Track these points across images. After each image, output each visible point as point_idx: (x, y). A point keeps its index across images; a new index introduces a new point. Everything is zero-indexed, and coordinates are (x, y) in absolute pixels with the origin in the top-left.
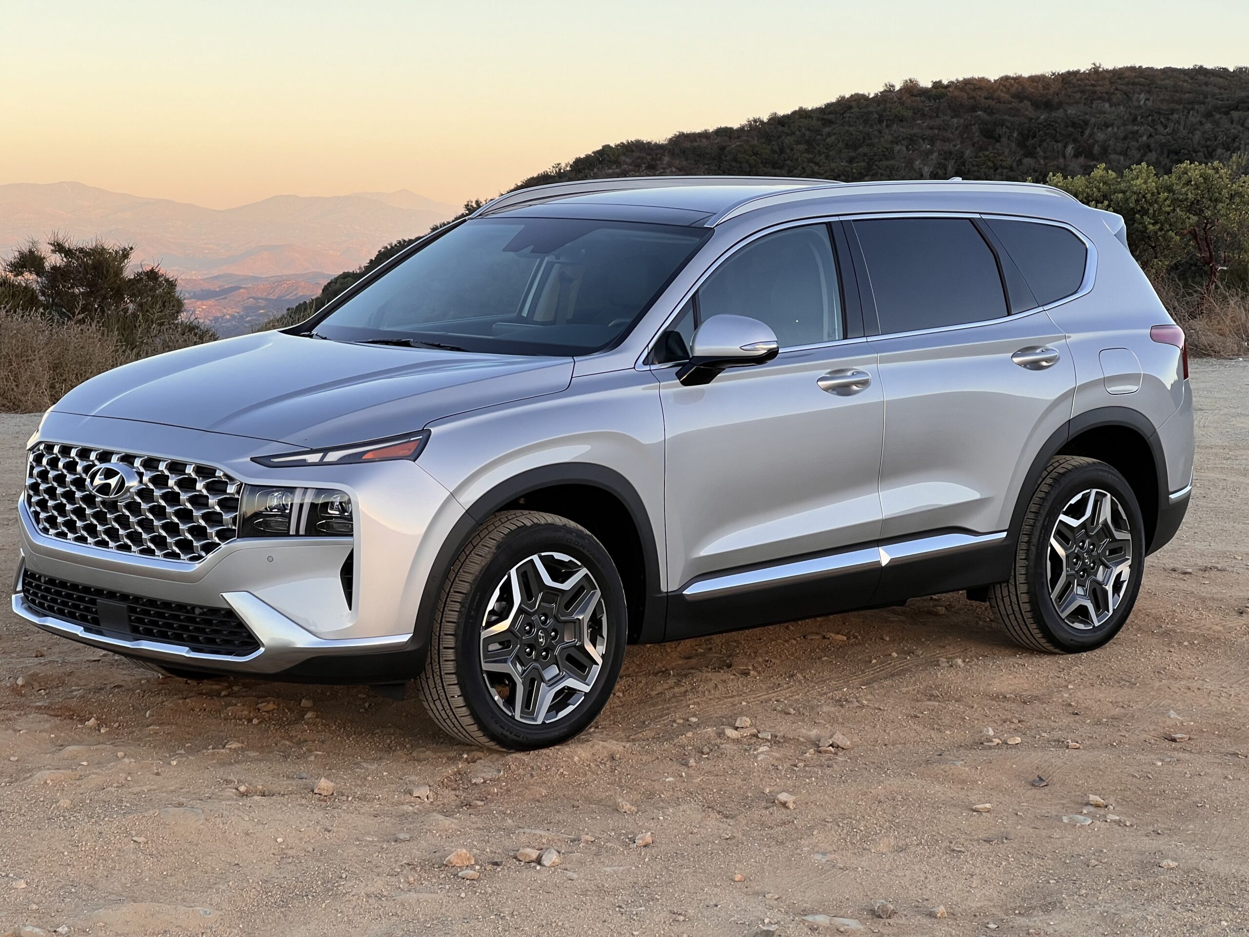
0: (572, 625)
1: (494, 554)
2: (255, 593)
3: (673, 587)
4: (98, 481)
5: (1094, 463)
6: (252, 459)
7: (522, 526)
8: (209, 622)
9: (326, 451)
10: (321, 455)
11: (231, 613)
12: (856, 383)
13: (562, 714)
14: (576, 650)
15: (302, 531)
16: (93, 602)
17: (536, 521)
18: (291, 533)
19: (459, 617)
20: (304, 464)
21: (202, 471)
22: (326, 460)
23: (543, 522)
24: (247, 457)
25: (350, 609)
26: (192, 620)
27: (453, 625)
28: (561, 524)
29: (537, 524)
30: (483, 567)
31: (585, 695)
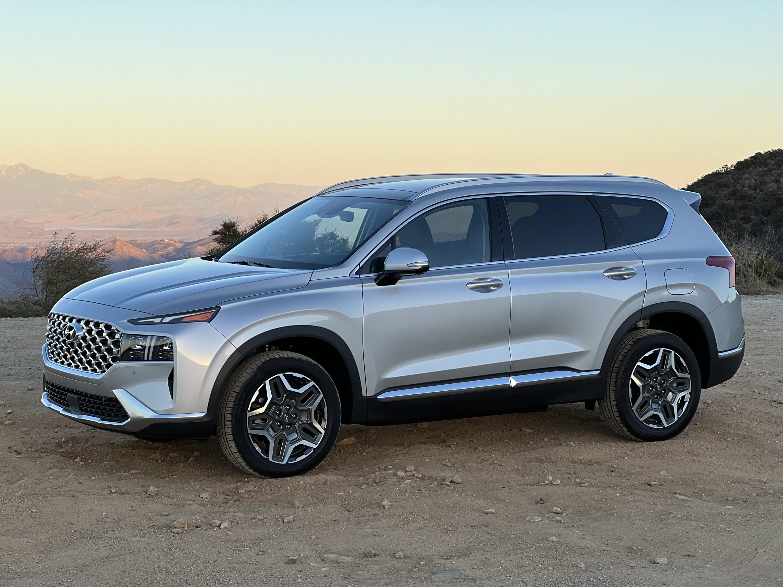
0: (306, 411)
1: (255, 372)
2: (127, 390)
3: (371, 393)
4: (66, 332)
5: (662, 333)
6: (128, 321)
7: (273, 358)
8: (108, 405)
9: (163, 317)
10: (161, 319)
11: (116, 400)
12: (493, 286)
13: (299, 459)
14: (308, 426)
15: (150, 358)
16: (66, 395)
17: (282, 355)
18: (145, 359)
19: (234, 405)
20: (152, 323)
21: (107, 327)
22: (163, 321)
23: (286, 356)
24: (126, 320)
25: (172, 399)
26: (101, 404)
27: (231, 409)
28: (297, 358)
29: (282, 357)
30: (248, 379)
31: (313, 450)
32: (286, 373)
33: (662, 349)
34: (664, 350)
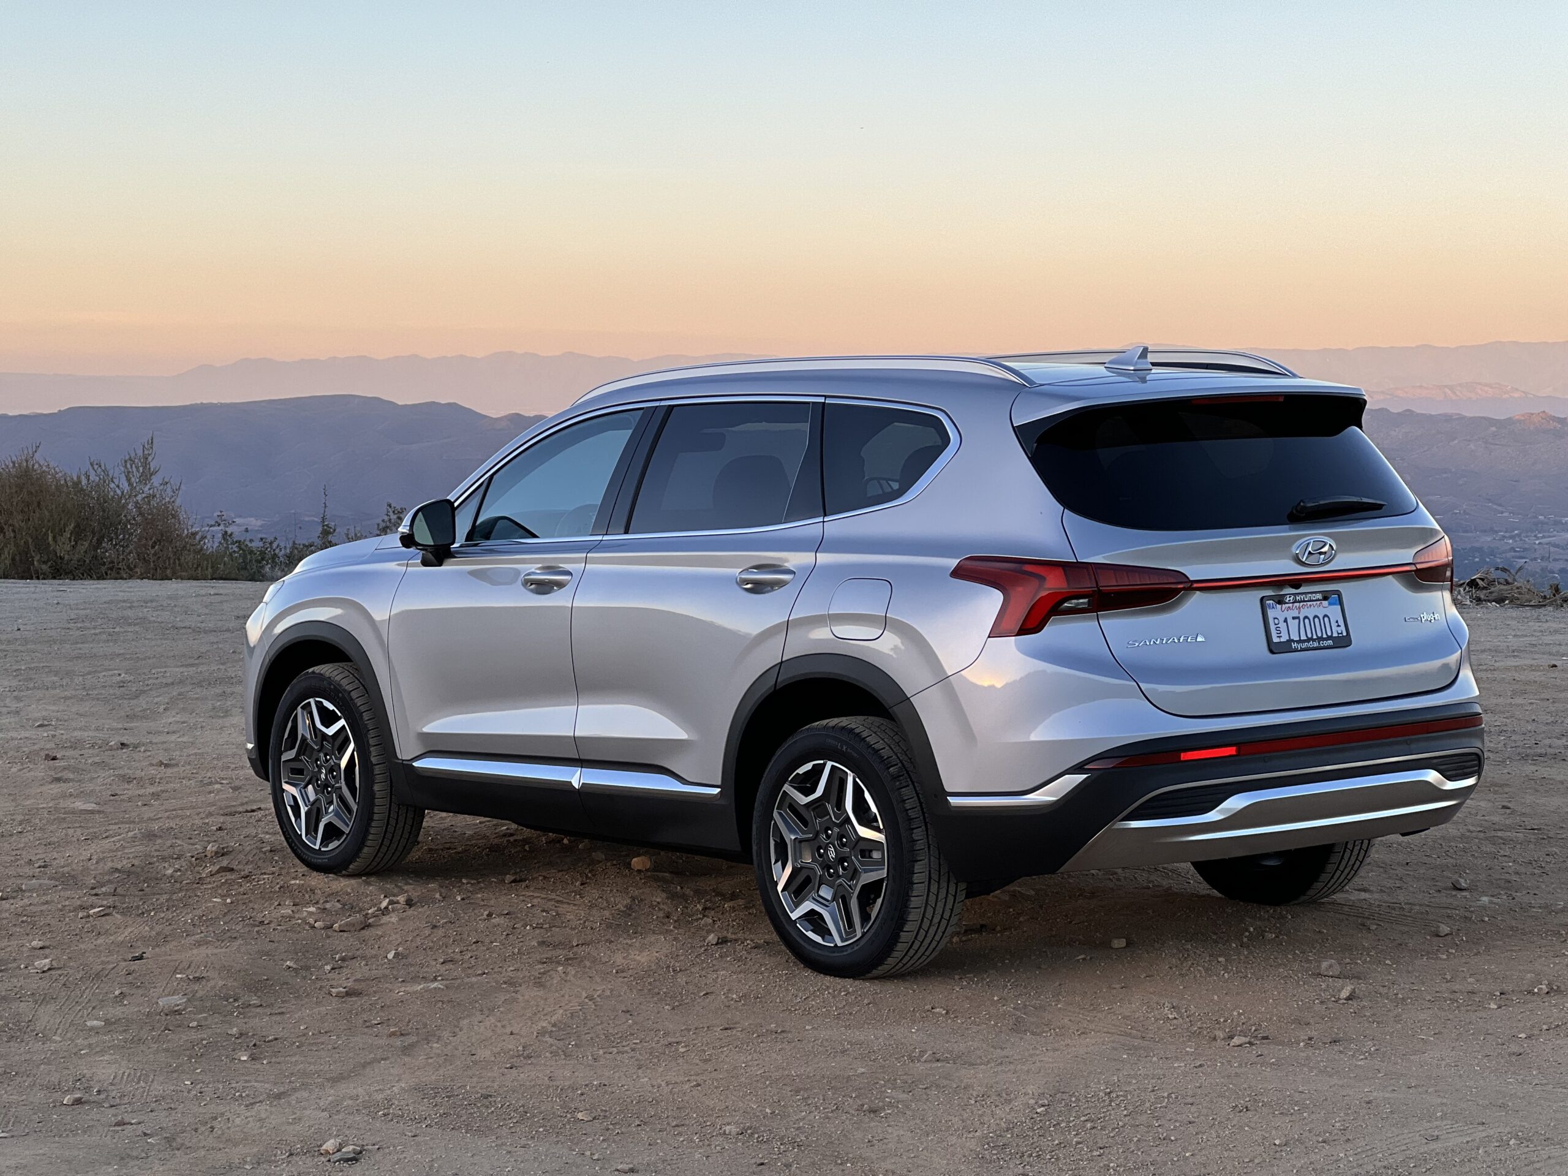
3: (406, 756)
31: (346, 835)
32: (317, 699)
33: (829, 764)
34: (832, 766)
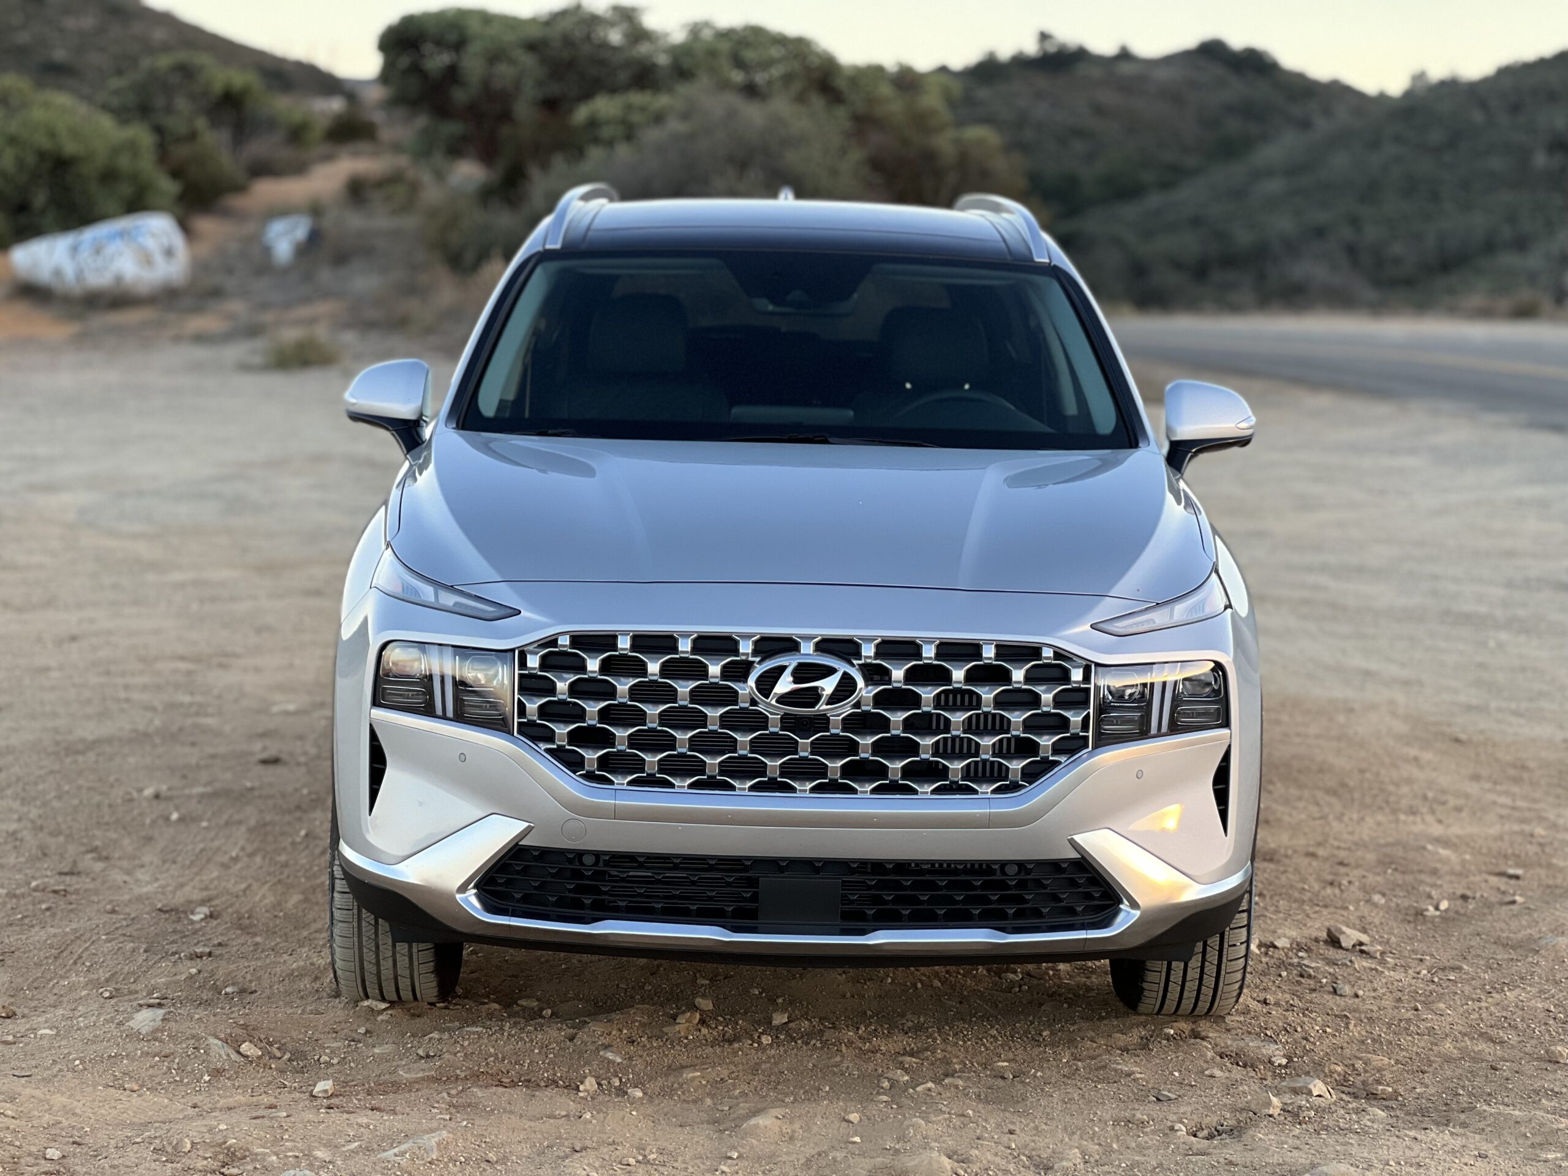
2: (1116, 828)
4: (785, 685)
6: (1093, 627)
8: (1034, 884)
9: (1172, 604)
10: (1168, 611)
15: (1164, 729)
18: (1154, 732)
21: (1011, 652)
24: (1086, 624)
25: (1226, 836)
26: (998, 885)
